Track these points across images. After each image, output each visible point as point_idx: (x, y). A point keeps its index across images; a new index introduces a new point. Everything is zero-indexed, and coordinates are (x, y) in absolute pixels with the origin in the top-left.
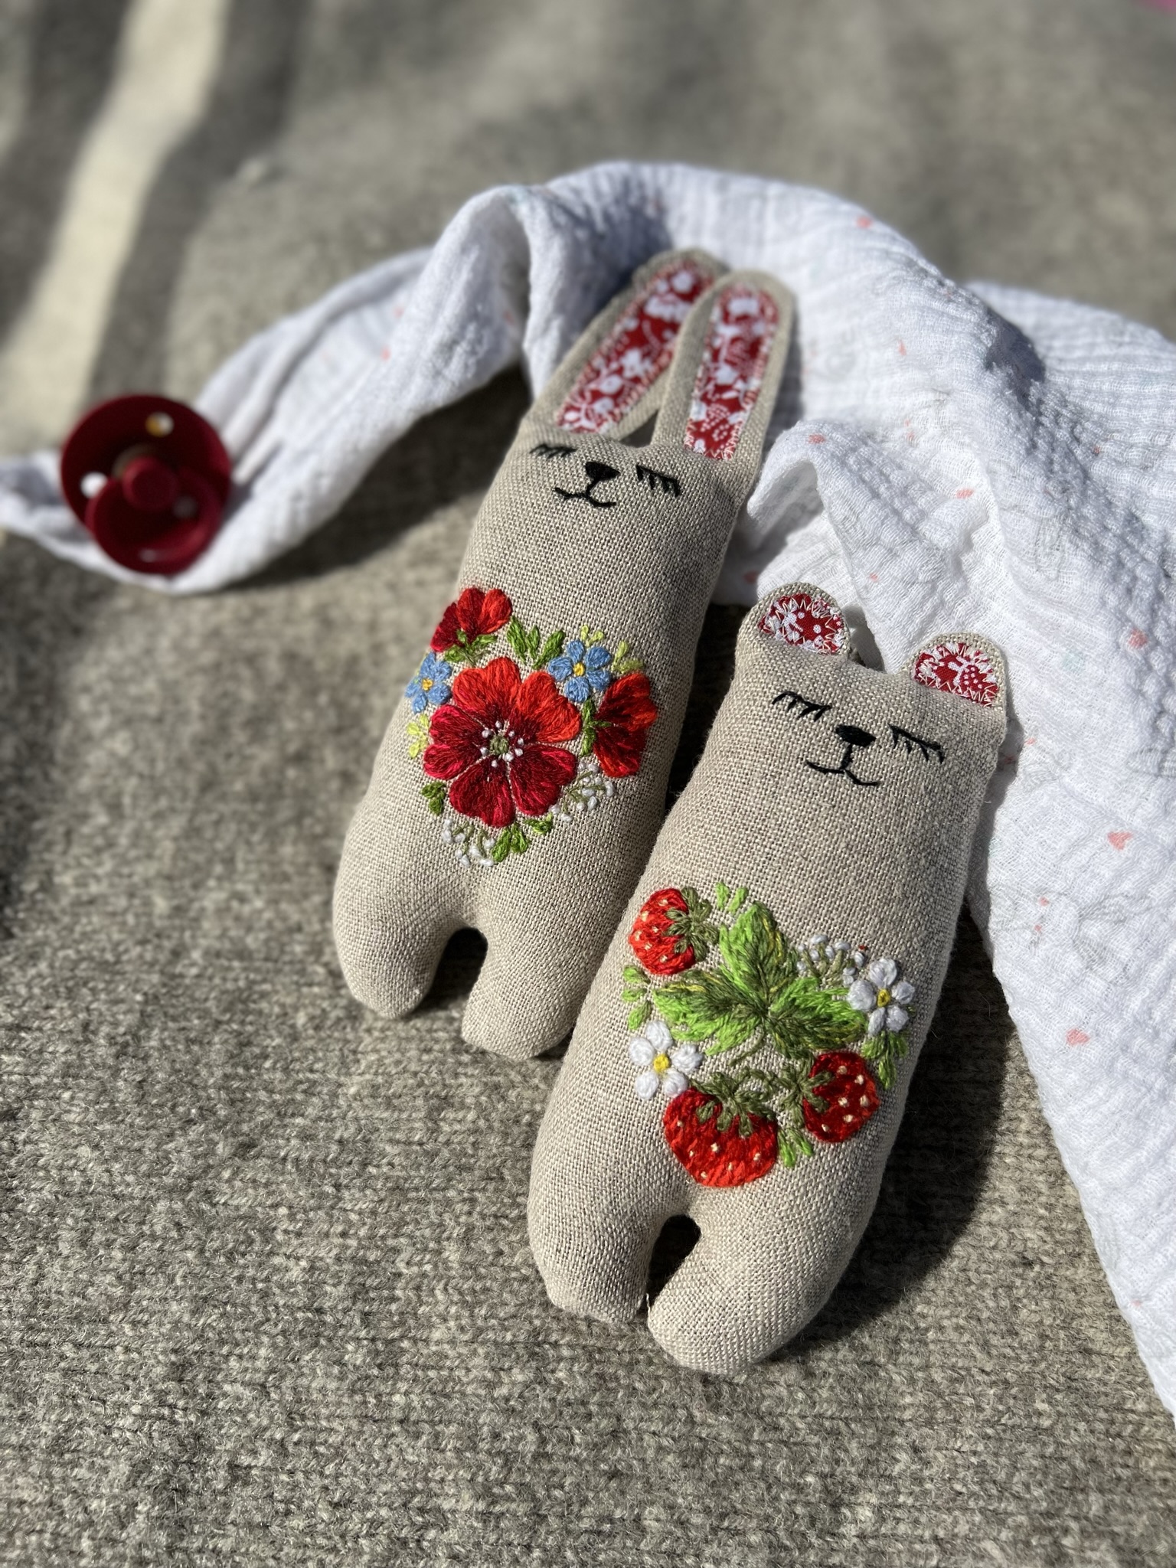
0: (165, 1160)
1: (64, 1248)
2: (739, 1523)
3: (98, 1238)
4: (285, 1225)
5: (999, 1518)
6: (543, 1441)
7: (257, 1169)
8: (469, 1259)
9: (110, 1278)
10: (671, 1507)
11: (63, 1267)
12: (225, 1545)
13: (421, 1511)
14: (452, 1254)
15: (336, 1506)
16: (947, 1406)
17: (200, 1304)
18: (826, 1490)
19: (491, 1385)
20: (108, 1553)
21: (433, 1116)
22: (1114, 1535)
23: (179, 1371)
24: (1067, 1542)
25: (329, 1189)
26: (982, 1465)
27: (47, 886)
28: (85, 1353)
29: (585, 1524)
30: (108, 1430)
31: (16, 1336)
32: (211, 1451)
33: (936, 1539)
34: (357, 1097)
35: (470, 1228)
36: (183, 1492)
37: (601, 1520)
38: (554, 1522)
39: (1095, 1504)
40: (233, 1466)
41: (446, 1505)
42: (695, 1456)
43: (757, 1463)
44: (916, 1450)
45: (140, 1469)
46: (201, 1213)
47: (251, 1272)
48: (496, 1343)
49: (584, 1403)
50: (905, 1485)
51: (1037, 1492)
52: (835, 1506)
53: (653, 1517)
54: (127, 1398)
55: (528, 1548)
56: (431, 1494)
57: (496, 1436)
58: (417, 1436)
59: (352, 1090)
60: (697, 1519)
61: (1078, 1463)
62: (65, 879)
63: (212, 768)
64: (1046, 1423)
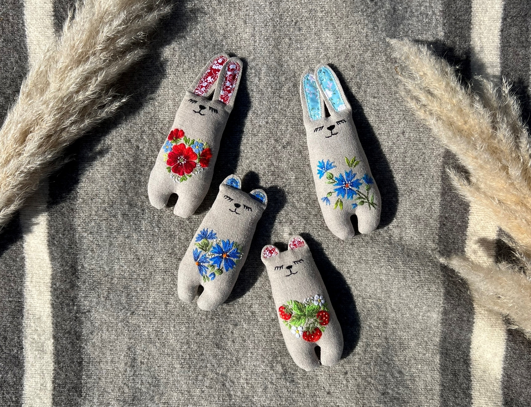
0: (119, 316)
1: (105, 332)
2: (223, 365)
3: (110, 329)
4: (142, 325)
5: (264, 362)
6: (190, 356)
7: (135, 317)
8: (175, 330)
9: (113, 336)
10: (211, 364)
11: (105, 334)
12: (142, 373)
13: (172, 367)
14: (172, 329)
15: (158, 367)
16: (257, 346)
17: (130, 339)
18: (236, 359)
19: (181, 349)
20: (124, 376)
21: (166, 306)
22: (281, 363)
23: (129, 349)
24: (274, 364)
25: (149, 319)
26: (262, 355)
28: (112, 347)
29: (198, 367)
30: (119, 358)
31: (100, 345)
32: (137, 360)
33: (254, 365)
34: (152, 303)
35: (175, 325)
36: (134, 366)
37: (200, 366)
38: (193, 367)
39: (279, 359)
40: (141, 362)
41: (176, 366)
42: (215, 356)
43: (225, 356)
44: (251, 353)
45: (126, 364)
46: (127, 325)
47: (138, 333)
48: (181, 342)
49: (196, 350)
50: (249, 358)
51: (270, 358)
52: (238, 361)
53: (209, 365)
54: (121, 353)
55: (189, 371)
56: (173, 365)
57: (182, 356)
58: (170, 356)
59: (150, 302)
60: (215, 365)
61: (277, 353)
64: (273, 347)
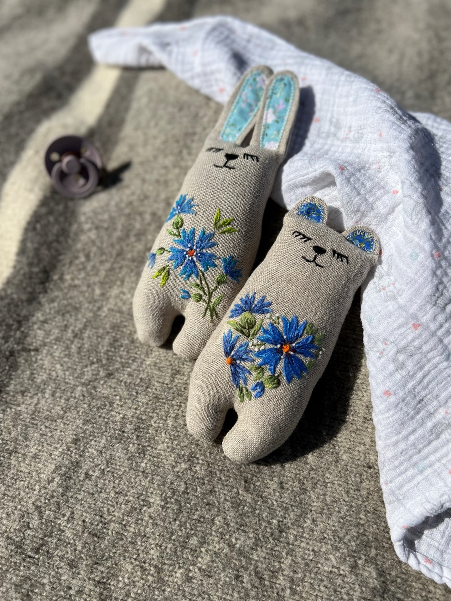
0: (83, 374)
1: (47, 396)
2: (247, 529)
3: (58, 395)
4: (118, 402)
5: (337, 549)
6: (187, 488)
7: (112, 382)
8: (175, 425)
9: (59, 408)
10: (225, 519)
11: (46, 402)
12: (80, 497)
13: (143, 500)
14: (170, 422)
15: (117, 493)
16: (328, 509)
17: (86, 422)
18: (279, 526)
19: (173, 467)
20: (43, 491)
21: (173, 376)
22: (377, 564)
23: (75, 441)
24: (359, 562)
25: (134, 394)
26: (336, 530)
27: (61, 279)
28: (48, 430)
29: (195, 517)
30: (51, 455)
31: (28, 420)
32: (81, 468)
33: (314, 551)
34: (149, 365)
35: (177, 415)
36: (70, 478)
37: (201, 517)
38: (185, 514)
39: (373, 552)
40: (87, 474)
41: (152, 501)
42: (237, 504)
43: (257, 512)
44: (313, 520)
45: (58, 468)
46: (91, 393)
47: (104, 415)
48: (178, 454)
49: (203, 479)
50: (307, 531)
51: (353, 544)
52: (281, 532)
53: (218, 521)
54: (58, 446)
55: (175, 520)
56: (147, 496)
57: (172, 483)
58: (146, 477)
59: (148, 363)
60: (232, 524)
61: (370, 538)
62: (68, 277)
63: (122, 249)
64: (362, 522)
